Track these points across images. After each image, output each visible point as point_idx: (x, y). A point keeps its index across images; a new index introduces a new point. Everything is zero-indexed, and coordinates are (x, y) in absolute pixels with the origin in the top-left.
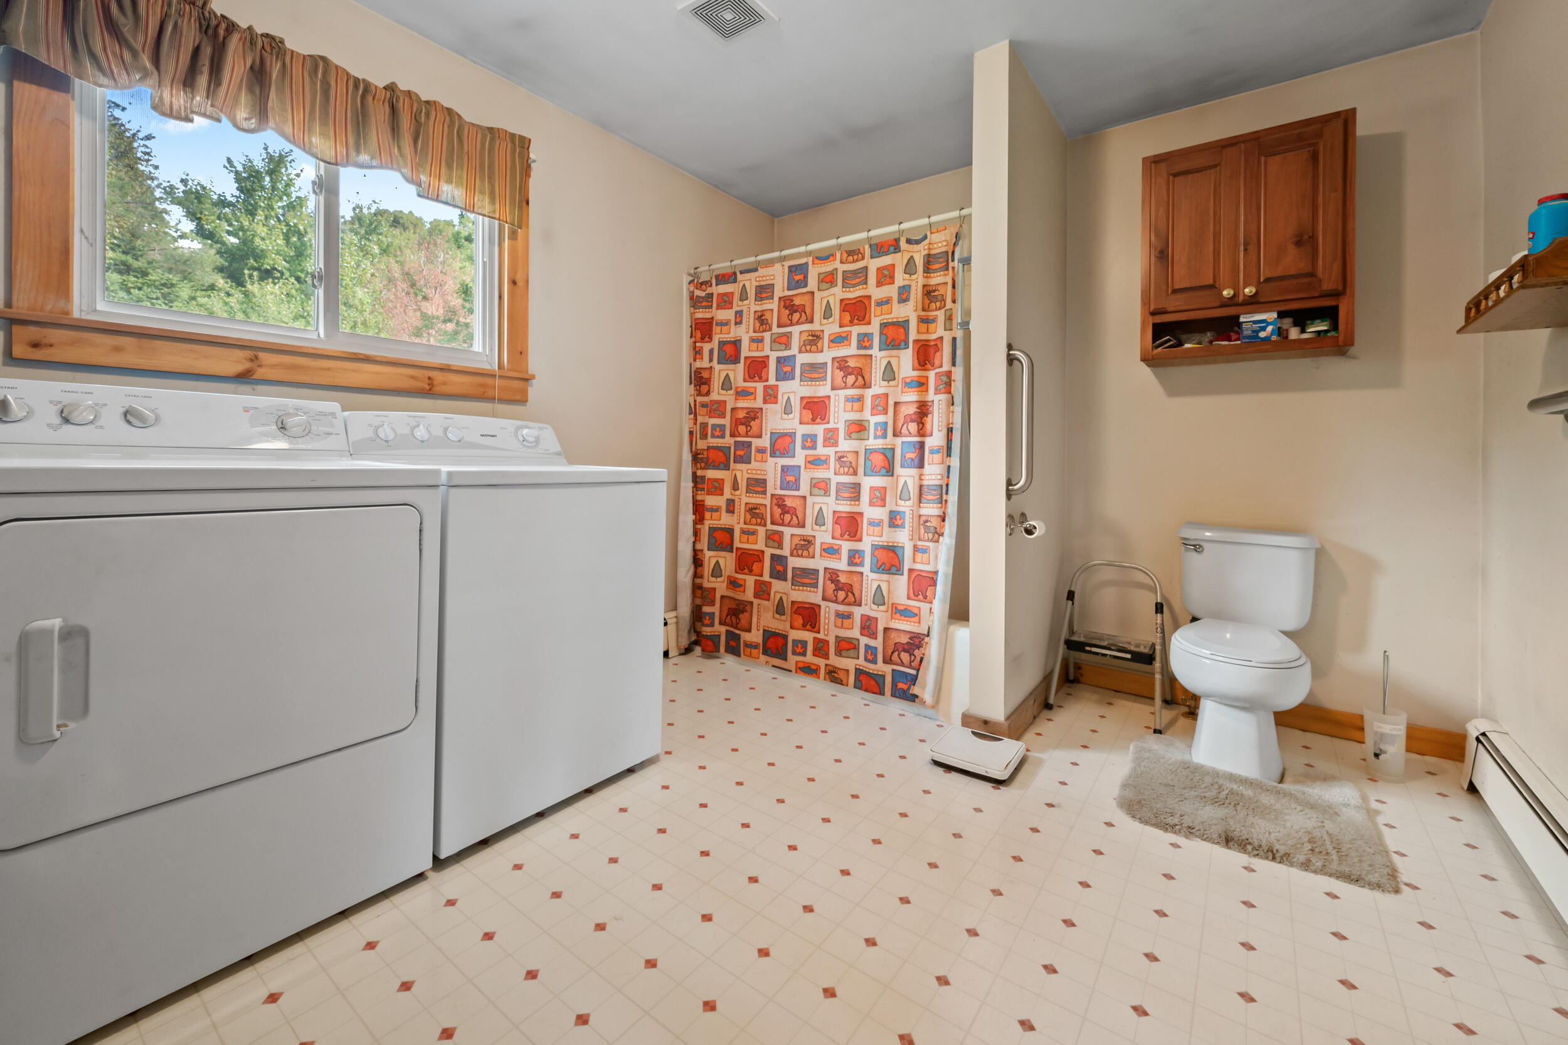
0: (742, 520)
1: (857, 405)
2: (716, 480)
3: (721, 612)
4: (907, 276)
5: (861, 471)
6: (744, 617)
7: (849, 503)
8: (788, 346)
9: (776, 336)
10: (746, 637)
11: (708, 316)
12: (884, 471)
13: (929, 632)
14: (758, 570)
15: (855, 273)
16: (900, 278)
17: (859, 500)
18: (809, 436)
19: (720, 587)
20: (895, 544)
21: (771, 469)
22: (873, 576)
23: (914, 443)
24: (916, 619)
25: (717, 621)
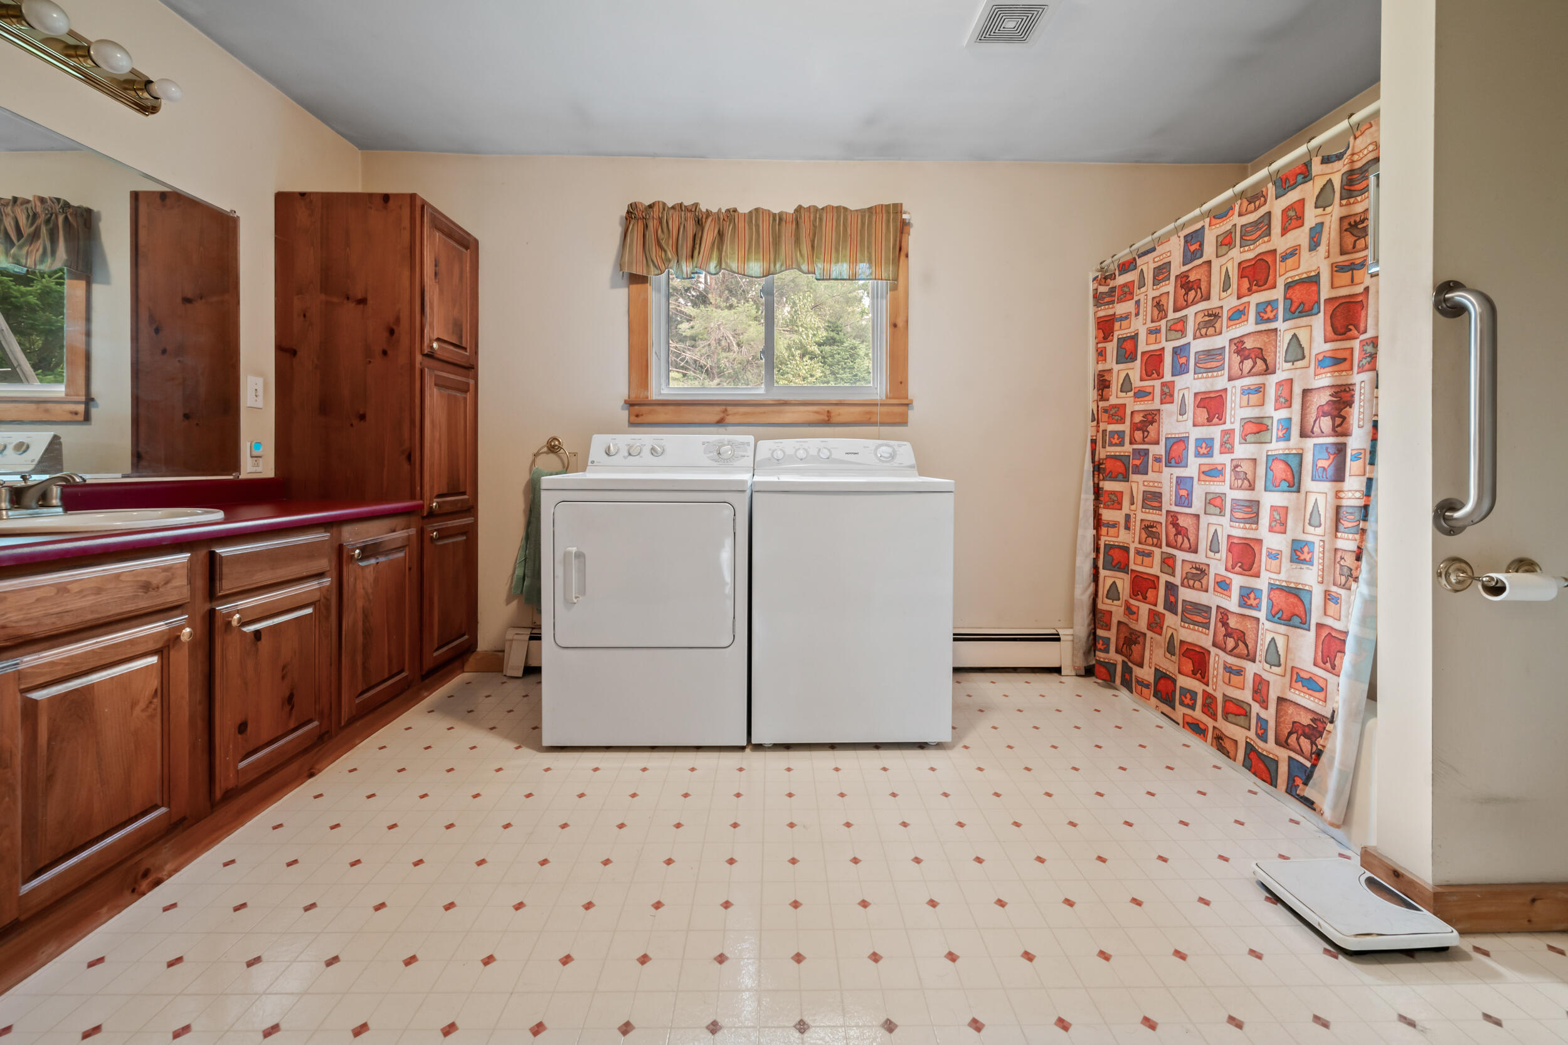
0: (1137, 539)
1: (1254, 398)
2: (1114, 493)
3: (1117, 639)
4: (1320, 211)
5: (1260, 484)
6: (1136, 648)
7: (1242, 525)
8: (1183, 332)
9: (1172, 322)
10: (1137, 672)
11: (1111, 312)
12: (1284, 485)
13: (1333, 716)
14: (1153, 599)
15: (1256, 224)
16: (1311, 216)
17: (1257, 523)
18: (1204, 440)
19: (1117, 611)
20: (1300, 586)
21: (1165, 479)
22: (1268, 625)
23: (1326, 447)
24: (1321, 695)
25: (1112, 648)
